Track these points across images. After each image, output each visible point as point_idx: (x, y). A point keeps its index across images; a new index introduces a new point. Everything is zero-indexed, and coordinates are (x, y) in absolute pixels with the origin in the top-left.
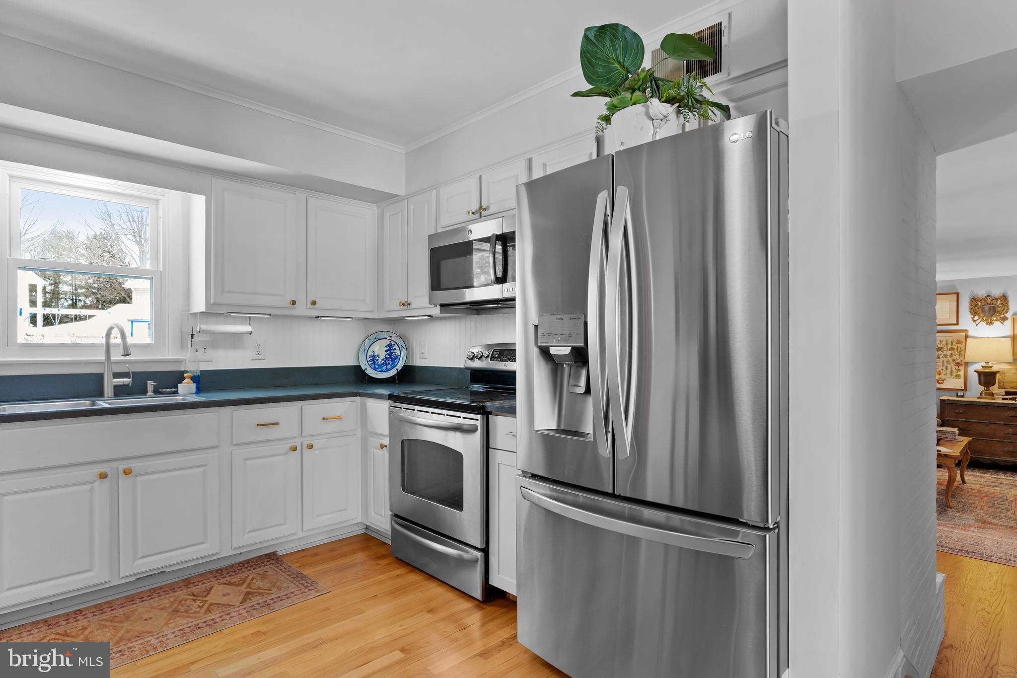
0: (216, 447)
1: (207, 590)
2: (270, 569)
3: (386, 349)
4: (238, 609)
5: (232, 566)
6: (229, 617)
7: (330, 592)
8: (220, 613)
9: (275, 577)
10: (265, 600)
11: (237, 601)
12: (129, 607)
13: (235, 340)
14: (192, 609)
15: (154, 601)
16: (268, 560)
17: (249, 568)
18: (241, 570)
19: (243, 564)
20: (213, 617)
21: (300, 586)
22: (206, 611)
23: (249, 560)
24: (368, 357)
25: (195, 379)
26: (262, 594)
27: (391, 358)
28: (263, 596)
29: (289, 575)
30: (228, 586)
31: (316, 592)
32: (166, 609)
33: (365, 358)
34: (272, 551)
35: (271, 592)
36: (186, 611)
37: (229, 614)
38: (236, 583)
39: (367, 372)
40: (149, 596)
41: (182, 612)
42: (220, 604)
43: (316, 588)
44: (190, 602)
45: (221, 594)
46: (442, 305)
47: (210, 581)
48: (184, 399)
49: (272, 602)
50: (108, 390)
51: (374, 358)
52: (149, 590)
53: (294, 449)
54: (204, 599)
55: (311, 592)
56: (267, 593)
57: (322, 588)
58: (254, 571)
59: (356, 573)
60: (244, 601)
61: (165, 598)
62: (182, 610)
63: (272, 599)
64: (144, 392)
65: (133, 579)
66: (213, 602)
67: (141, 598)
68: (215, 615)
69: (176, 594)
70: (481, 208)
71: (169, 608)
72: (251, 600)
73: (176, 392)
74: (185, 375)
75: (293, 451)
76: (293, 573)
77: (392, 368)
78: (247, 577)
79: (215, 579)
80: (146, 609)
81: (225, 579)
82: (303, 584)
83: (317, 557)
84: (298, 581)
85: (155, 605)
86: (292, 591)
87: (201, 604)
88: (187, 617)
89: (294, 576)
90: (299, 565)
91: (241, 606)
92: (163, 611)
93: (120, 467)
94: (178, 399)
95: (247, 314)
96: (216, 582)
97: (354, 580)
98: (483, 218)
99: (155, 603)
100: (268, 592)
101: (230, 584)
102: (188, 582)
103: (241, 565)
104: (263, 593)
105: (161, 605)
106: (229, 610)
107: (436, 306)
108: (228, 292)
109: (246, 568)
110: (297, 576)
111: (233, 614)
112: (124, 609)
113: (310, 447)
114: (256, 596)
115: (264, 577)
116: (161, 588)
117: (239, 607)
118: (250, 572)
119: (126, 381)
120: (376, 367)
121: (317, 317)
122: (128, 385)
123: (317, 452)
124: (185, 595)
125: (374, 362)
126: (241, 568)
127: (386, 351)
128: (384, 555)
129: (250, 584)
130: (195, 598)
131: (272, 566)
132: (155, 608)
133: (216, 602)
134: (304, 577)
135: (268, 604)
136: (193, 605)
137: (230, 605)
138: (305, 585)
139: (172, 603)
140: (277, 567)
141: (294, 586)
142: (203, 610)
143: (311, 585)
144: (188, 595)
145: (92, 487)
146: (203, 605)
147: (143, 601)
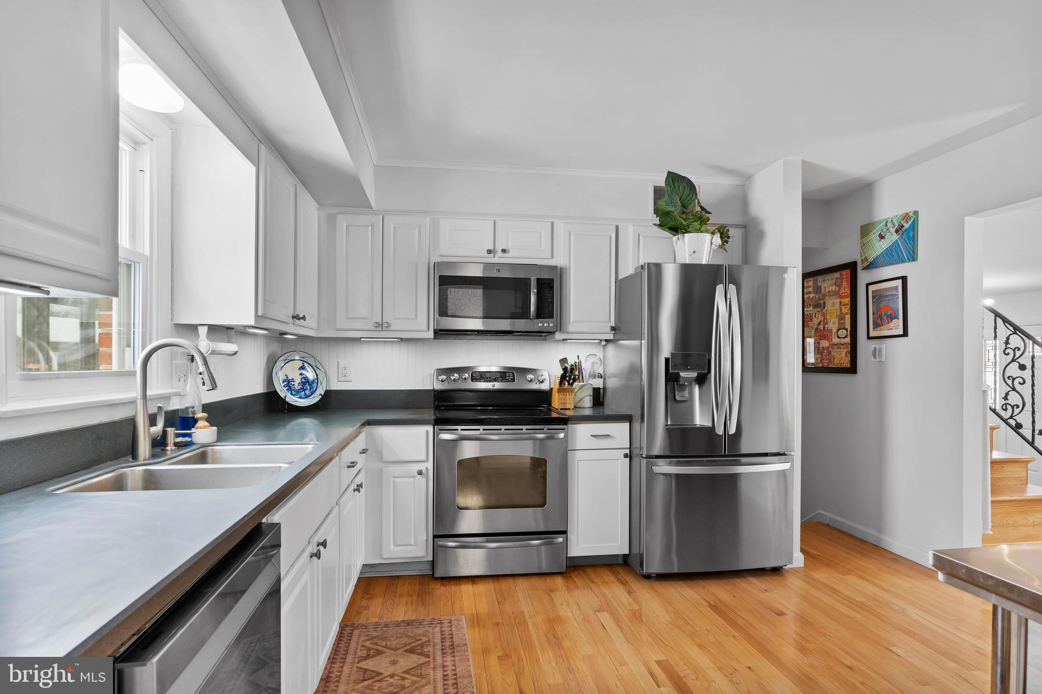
27: (308, 382)
37: (444, 666)
39: (286, 399)
46: (439, 330)
50: (144, 448)
51: (288, 383)
77: (313, 394)
120: (293, 392)
127: (300, 374)
131: (358, 631)
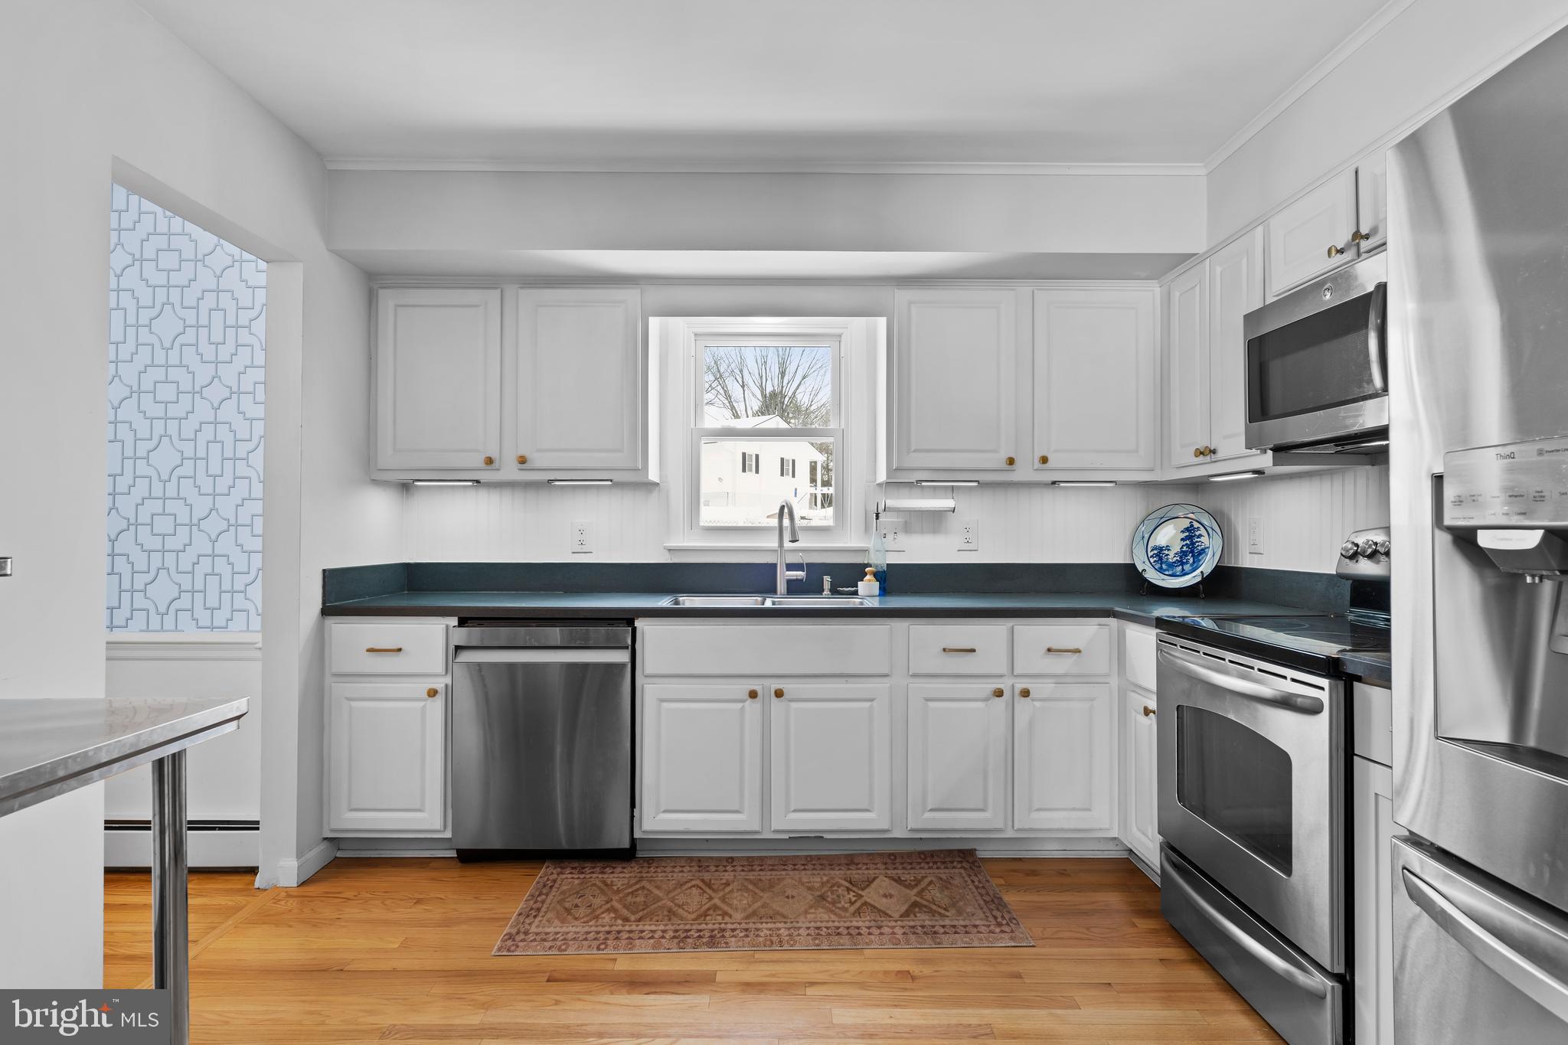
0: (886, 676)
1: (868, 881)
2: (958, 874)
3: (1183, 535)
4: (894, 924)
5: (910, 854)
6: (879, 931)
7: (1034, 946)
8: (870, 921)
9: (961, 891)
10: (933, 923)
11: (897, 911)
12: (779, 873)
13: (934, 521)
14: (840, 902)
15: (806, 874)
16: (960, 859)
17: (931, 864)
18: (920, 863)
19: (925, 855)
20: (860, 924)
21: (991, 919)
22: (855, 912)
23: (934, 851)
24: (1149, 550)
25: (880, 576)
26: (932, 912)
27: (1192, 552)
28: (934, 916)
29: (982, 895)
30: (894, 884)
31: (1012, 939)
32: (813, 891)
33: (1144, 551)
34: (970, 848)
35: (947, 913)
36: (834, 903)
37: (880, 927)
38: (907, 883)
39: (1146, 575)
40: (803, 865)
41: (828, 902)
42: (875, 907)
43: (1012, 932)
44: (843, 890)
45: (882, 892)
46: (1278, 449)
47: (877, 869)
48: (862, 603)
49: (942, 930)
50: (781, 586)
51: (1160, 552)
52: (807, 856)
53: (999, 693)
54: (860, 892)
55: (1003, 935)
56: (940, 914)
57: (1022, 936)
58: (937, 871)
59: (1088, 929)
60: (906, 915)
61: (819, 874)
62: (829, 899)
63: (943, 926)
64: (818, 590)
65: (786, 836)
66: (868, 900)
67: (794, 865)
68: (864, 921)
69: (832, 872)
70: (1357, 236)
71: (817, 890)
72: (916, 916)
73: (856, 593)
74: (867, 570)
75: (997, 696)
76: (988, 894)
77: (1194, 570)
78: (924, 878)
79: (884, 867)
80: (794, 882)
81: (896, 871)
82: (995, 918)
83: (1035, 878)
84: (991, 910)
85: (805, 880)
86: (977, 923)
87: (853, 899)
88: (832, 911)
89: (987, 898)
90: (1002, 881)
91: (900, 920)
92: (809, 892)
93: (772, 686)
94: (853, 603)
95: (948, 481)
96: (883, 872)
97: (1081, 939)
98: (1364, 256)
99: (805, 877)
100: (943, 912)
101: (898, 880)
102: (851, 861)
103: (923, 856)
104: (935, 911)
105: (810, 882)
106: (882, 921)
107: (1264, 451)
108: (915, 451)
109: (928, 863)
110: (993, 901)
111: (886, 930)
112: (774, 873)
113: (1026, 693)
114: (925, 912)
115: (946, 885)
116: (819, 858)
117: (896, 921)
118: (931, 871)
119: (800, 574)
120: (1164, 566)
121: (1054, 483)
122: (802, 580)
123: (1037, 704)
124: (841, 878)
125: (1161, 559)
126: (921, 861)
127: (1182, 539)
128: (1149, 911)
129: (923, 890)
130: (850, 886)
131: (963, 871)
132: (803, 884)
133: (872, 902)
134: (1001, 906)
135: (935, 933)
136: (844, 896)
137: (887, 914)
138: (1000, 920)
139: (823, 884)
140: (969, 876)
141: (982, 915)
142: (852, 909)
143: (1008, 924)
144: (845, 880)
145: (743, 707)
146: (855, 901)
147: (795, 869)
